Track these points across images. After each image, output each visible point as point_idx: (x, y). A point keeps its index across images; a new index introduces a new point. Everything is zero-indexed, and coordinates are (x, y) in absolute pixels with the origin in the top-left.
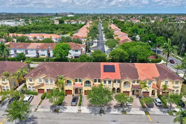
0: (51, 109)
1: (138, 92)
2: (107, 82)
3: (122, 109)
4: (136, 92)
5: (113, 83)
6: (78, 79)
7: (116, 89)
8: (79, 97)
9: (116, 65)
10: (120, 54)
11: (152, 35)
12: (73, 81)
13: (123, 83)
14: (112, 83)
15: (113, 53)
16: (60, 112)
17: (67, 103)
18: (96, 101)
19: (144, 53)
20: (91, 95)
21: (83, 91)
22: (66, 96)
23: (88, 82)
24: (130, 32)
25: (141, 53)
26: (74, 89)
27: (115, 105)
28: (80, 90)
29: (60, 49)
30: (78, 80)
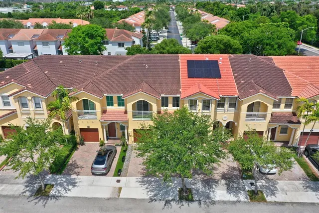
0: (27, 187)
1: (286, 133)
2: (200, 105)
3: (247, 185)
4: (281, 133)
5: (216, 109)
6: (115, 96)
7: (224, 124)
8: (119, 149)
9: (223, 59)
10: (223, 47)
11: (288, 13)
12: (101, 102)
13: (244, 107)
14: (213, 106)
15: (205, 43)
16: (54, 196)
17: (81, 167)
18: (167, 162)
19: (281, 41)
20: (152, 142)
21: (131, 131)
22: (83, 144)
23: (143, 106)
24: (232, 18)
25: (273, 43)
26: (102, 127)
27: (226, 171)
28: (123, 128)
29: (80, 37)
30: (115, 100)
